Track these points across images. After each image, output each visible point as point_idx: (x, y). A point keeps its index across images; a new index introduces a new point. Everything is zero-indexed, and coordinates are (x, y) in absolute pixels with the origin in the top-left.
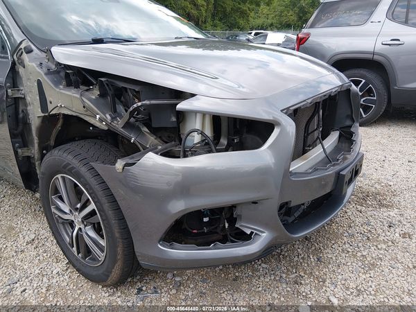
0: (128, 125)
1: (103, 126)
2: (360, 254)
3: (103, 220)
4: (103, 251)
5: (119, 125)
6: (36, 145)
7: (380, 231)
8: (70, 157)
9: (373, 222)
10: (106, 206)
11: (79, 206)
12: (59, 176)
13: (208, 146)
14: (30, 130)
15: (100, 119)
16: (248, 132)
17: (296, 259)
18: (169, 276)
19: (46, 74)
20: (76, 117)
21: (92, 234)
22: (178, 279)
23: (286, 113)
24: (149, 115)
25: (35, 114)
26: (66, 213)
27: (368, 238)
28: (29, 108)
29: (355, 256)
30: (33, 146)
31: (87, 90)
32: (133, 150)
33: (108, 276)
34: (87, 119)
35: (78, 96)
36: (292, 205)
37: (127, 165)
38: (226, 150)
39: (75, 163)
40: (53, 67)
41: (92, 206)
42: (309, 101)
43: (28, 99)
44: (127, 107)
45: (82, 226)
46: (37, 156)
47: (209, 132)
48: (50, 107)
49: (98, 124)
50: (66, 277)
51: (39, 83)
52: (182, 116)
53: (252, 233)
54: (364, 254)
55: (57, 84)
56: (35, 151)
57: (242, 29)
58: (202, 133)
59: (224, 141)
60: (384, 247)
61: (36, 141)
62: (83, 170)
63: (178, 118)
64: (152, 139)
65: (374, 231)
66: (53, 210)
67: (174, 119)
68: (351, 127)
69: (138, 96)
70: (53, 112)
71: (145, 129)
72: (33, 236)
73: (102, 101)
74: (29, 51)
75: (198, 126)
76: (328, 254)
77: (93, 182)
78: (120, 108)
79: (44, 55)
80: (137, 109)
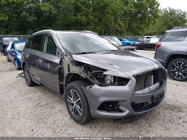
0: (91, 77)
1: (84, 77)
2: (165, 125)
3: (82, 103)
4: (81, 113)
5: (88, 77)
6: (65, 81)
7: (175, 119)
8: (75, 85)
9: (173, 116)
10: (84, 99)
11: (76, 99)
12: (71, 90)
13: (112, 84)
14: (64, 77)
15: (83, 75)
16: (123, 81)
17: (142, 125)
18: (100, 124)
19: (70, 62)
20: (78, 74)
21: (79, 107)
22: (102, 125)
23: (133, 76)
24: (96, 75)
25: (66, 72)
26: (72, 101)
27: (170, 121)
28: (64, 71)
29: (163, 126)
30: (64, 81)
31: (81, 67)
32: (91, 84)
33: (82, 120)
34: (80, 75)
35: (79, 69)
36: (135, 103)
37: (90, 87)
38: (117, 85)
39: (76, 86)
40: (72, 60)
41: (80, 99)
42: (141, 73)
43: (64, 68)
44: (91, 72)
45: (76, 105)
46: (65, 84)
47: (112, 80)
48: (71, 71)
49: (83, 76)
50: (70, 121)
51: (68, 65)
52: (105, 76)
53: (123, 110)
54: (166, 126)
55: (73, 65)
56: (64, 83)
57: (140, 35)
58: (110, 80)
59: (116, 83)
60: (175, 124)
61: (65, 80)
62: (78, 88)
63: (104, 76)
64: (97, 81)
65: (173, 119)
66: (68, 100)
67: (103, 76)
68: (163, 81)
69: (94, 69)
70: (72, 73)
71: (95, 78)
72: (60, 109)
73: (84, 70)
74: (66, 55)
75: (109, 78)
76: (153, 124)
77: (81, 92)
78: (89, 72)
79: (70, 57)
80: (93, 73)
